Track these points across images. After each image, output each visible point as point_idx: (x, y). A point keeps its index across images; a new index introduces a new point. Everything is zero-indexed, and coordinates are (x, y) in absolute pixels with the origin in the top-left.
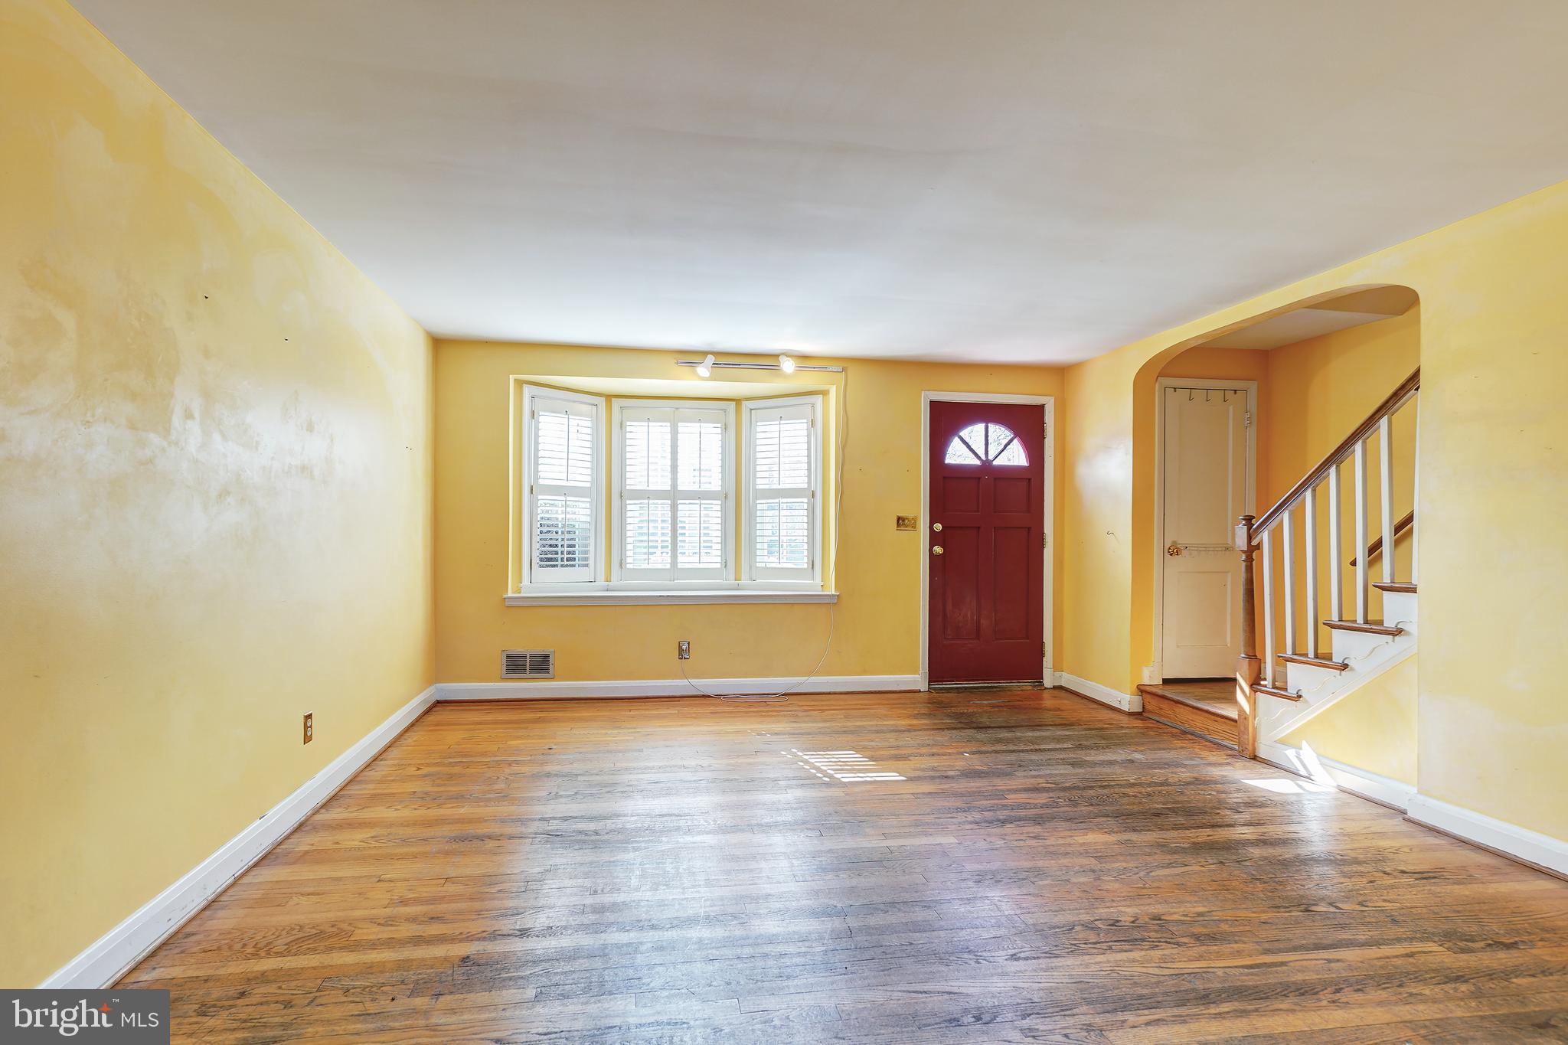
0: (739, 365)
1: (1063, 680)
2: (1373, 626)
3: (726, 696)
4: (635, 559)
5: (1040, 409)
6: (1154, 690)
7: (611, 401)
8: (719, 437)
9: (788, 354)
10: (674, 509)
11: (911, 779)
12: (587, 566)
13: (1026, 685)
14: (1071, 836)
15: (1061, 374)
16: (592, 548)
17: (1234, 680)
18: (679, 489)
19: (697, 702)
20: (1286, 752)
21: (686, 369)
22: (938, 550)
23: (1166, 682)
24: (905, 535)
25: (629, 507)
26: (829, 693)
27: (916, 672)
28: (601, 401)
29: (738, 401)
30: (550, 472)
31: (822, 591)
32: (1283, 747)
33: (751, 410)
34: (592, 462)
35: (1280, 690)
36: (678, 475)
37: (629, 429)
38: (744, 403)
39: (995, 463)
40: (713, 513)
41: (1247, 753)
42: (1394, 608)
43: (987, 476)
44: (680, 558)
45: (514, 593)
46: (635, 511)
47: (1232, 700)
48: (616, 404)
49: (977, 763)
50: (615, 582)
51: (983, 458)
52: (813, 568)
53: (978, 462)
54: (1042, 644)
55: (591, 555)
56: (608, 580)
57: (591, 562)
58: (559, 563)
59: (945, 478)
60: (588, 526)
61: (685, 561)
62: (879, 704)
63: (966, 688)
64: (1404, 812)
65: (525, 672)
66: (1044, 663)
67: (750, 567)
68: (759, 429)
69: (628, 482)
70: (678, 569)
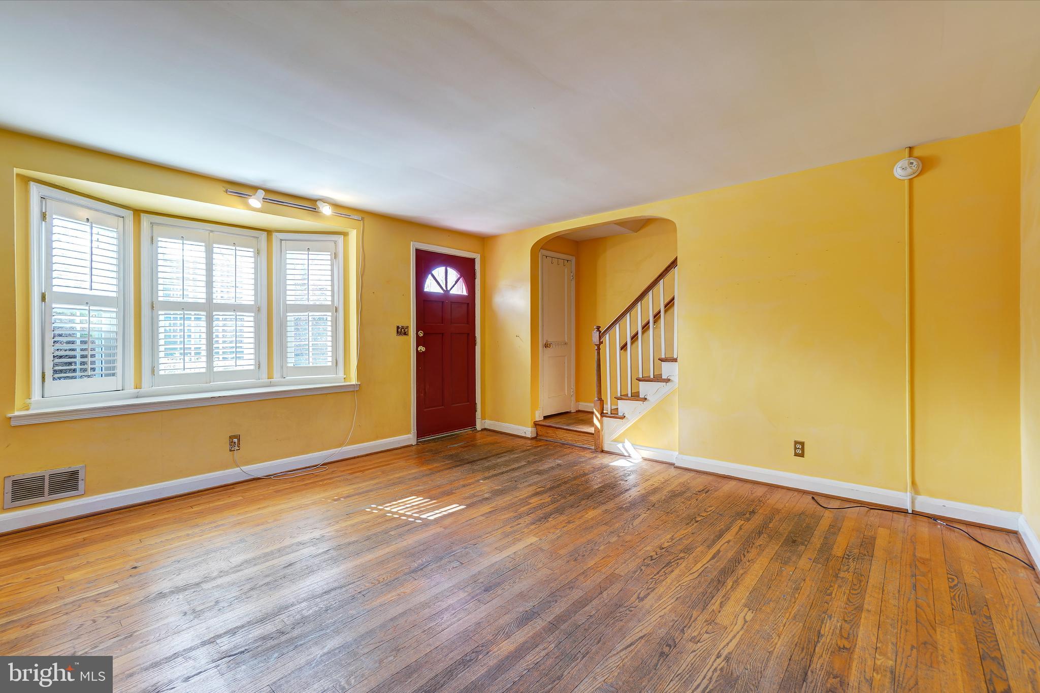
0: (283, 202)
1: (486, 425)
2: (658, 378)
3: (275, 475)
4: (169, 366)
5: (472, 261)
6: (540, 423)
7: (139, 216)
8: (252, 260)
9: (324, 200)
10: (210, 320)
11: (469, 506)
12: (113, 375)
13: (468, 430)
14: (582, 516)
15: (484, 240)
16: (119, 357)
17: (592, 413)
18: (214, 302)
19: (252, 486)
20: (618, 445)
21: (234, 199)
22: (422, 349)
23: (546, 418)
24: (402, 339)
25: (161, 318)
26: (354, 458)
27: (409, 433)
28: (129, 214)
29: (269, 232)
30: (68, 280)
31: (345, 382)
32: (616, 443)
33: (281, 240)
34: (118, 272)
35: (615, 414)
36: (213, 290)
37: (160, 244)
38: (275, 234)
39: (451, 292)
40: (248, 322)
41: (600, 450)
42: (667, 369)
43: (445, 301)
44: (216, 363)
45: (22, 410)
46: (167, 322)
47: (591, 423)
48: (145, 218)
49: (495, 485)
50: (146, 387)
51: (445, 288)
52: (336, 365)
53: (442, 292)
54: (475, 404)
55: (119, 364)
56: (138, 386)
57: (119, 371)
58: (78, 374)
59: (424, 301)
60: (113, 335)
61: (220, 365)
62: (395, 459)
63: (438, 438)
64: (672, 464)
65: (39, 495)
66: (477, 415)
67: (282, 367)
68: (288, 256)
69: (160, 293)
70: (214, 372)
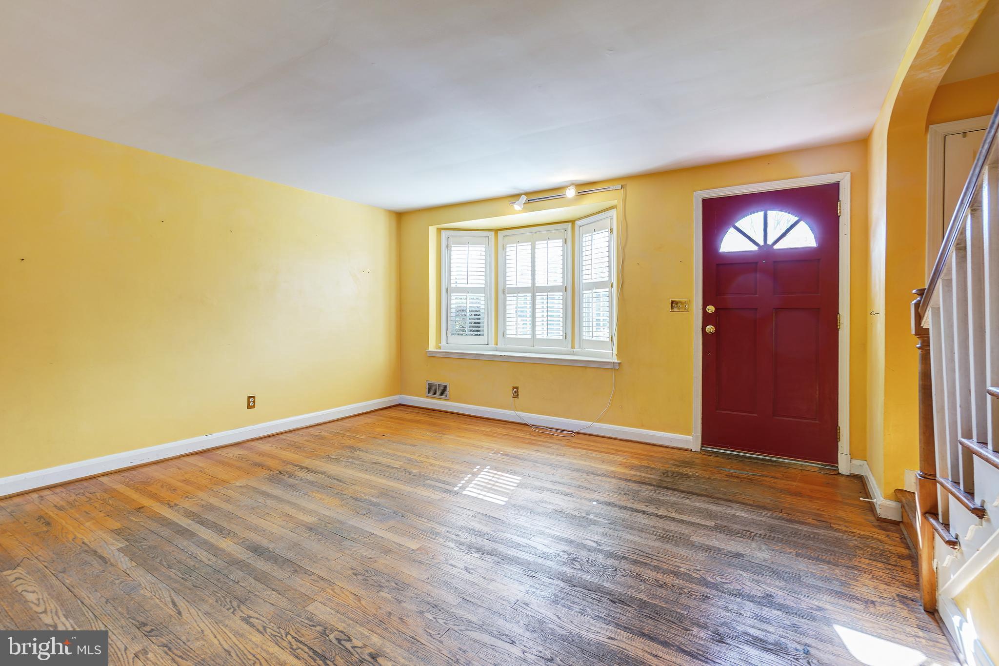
1: (864, 469)
3: (537, 427)
4: (511, 333)
5: (835, 188)
7: (497, 233)
8: (561, 249)
10: (534, 299)
12: (484, 335)
13: (814, 465)
16: (486, 324)
18: (536, 285)
22: (710, 329)
24: (677, 316)
25: (508, 299)
26: (611, 438)
27: (689, 434)
28: (492, 234)
29: (573, 222)
30: (458, 278)
33: (579, 228)
34: (485, 272)
36: (536, 276)
37: (508, 249)
38: (577, 222)
39: (776, 248)
40: (557, 301)
44: (537, 333)
45: (437, 349)
46: (512, 301)
48: (500, 234)
50: (500, 345)
51: (761, 243)
52: (612, 341)
53: (755, 248)
54: (837, 427)
55: (487, 328)
56: (496, 345)
57: (487, 333)
59: (718, 265)
61: (540, 333)
63: (738, 456)
65: (435, 394)
66: (839, 447)
67: (581, 340)
69: (508, 283)
70: (536, 339)
